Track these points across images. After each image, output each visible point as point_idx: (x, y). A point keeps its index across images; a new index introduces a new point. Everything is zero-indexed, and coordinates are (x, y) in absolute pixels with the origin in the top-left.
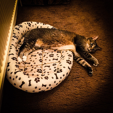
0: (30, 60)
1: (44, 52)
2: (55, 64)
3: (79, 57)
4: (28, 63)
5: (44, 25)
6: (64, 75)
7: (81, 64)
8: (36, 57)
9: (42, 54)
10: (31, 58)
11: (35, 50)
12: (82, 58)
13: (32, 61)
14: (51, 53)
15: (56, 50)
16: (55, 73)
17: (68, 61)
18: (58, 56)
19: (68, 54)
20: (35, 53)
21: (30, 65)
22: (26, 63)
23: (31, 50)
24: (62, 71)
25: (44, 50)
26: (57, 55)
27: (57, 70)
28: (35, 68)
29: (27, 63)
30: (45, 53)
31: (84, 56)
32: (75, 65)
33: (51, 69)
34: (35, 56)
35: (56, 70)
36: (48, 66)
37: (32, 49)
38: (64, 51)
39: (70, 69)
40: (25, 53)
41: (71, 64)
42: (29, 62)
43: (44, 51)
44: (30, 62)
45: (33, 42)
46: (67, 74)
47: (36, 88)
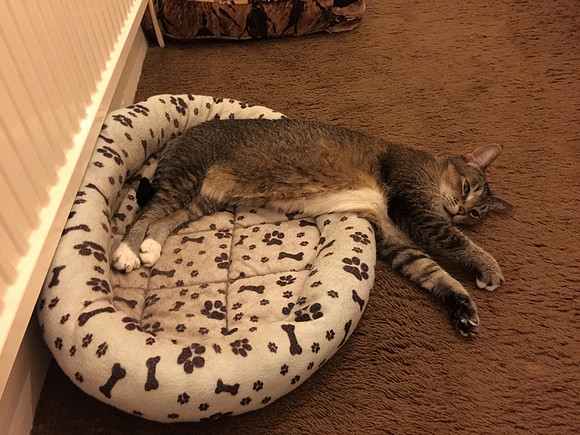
0: (177, 257)
1: (240, 222)
2: (291, 280)
3: (406, 248)
4: (164, 273)
5: (243, 107)
6: (330, 335)
7: (417, 280)
8: (201, 247)
9: (231, 232)
10: (179, 250)
11: (200, 214)
12: (419, 253)
13: (186, 261)
14: (271, 229)
15: (297, 213)
16: (287, 323)
17: (353, 265)
18: (303, 239)
19: (353, 232)
20: (200, 227)
21: (175, 279)
22: (155, 272)
23: (183, 216)
24: (321, 315)
25: (239, 215)
26: (301, 235)
27: (296, 308)
28: (195, 296)
29: (160, 273)
30: (246, 227)
31: (428, 243)
32: (387, 285)
33: (267, 302)
34: (200, 240)
35: (291, 305)
36: (253, 288)
37: (187, 209)
38: (330, 218)
39: (361, 303)
40: (155, 226)
41: (366, 277)
42: (171, 265)
43: (242, 218)
44: (175, 266)
45: (190, 180)
46: (347, 326)
47: (184, 399)
